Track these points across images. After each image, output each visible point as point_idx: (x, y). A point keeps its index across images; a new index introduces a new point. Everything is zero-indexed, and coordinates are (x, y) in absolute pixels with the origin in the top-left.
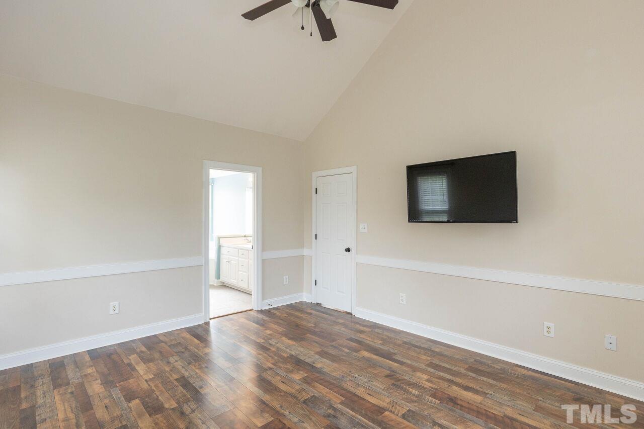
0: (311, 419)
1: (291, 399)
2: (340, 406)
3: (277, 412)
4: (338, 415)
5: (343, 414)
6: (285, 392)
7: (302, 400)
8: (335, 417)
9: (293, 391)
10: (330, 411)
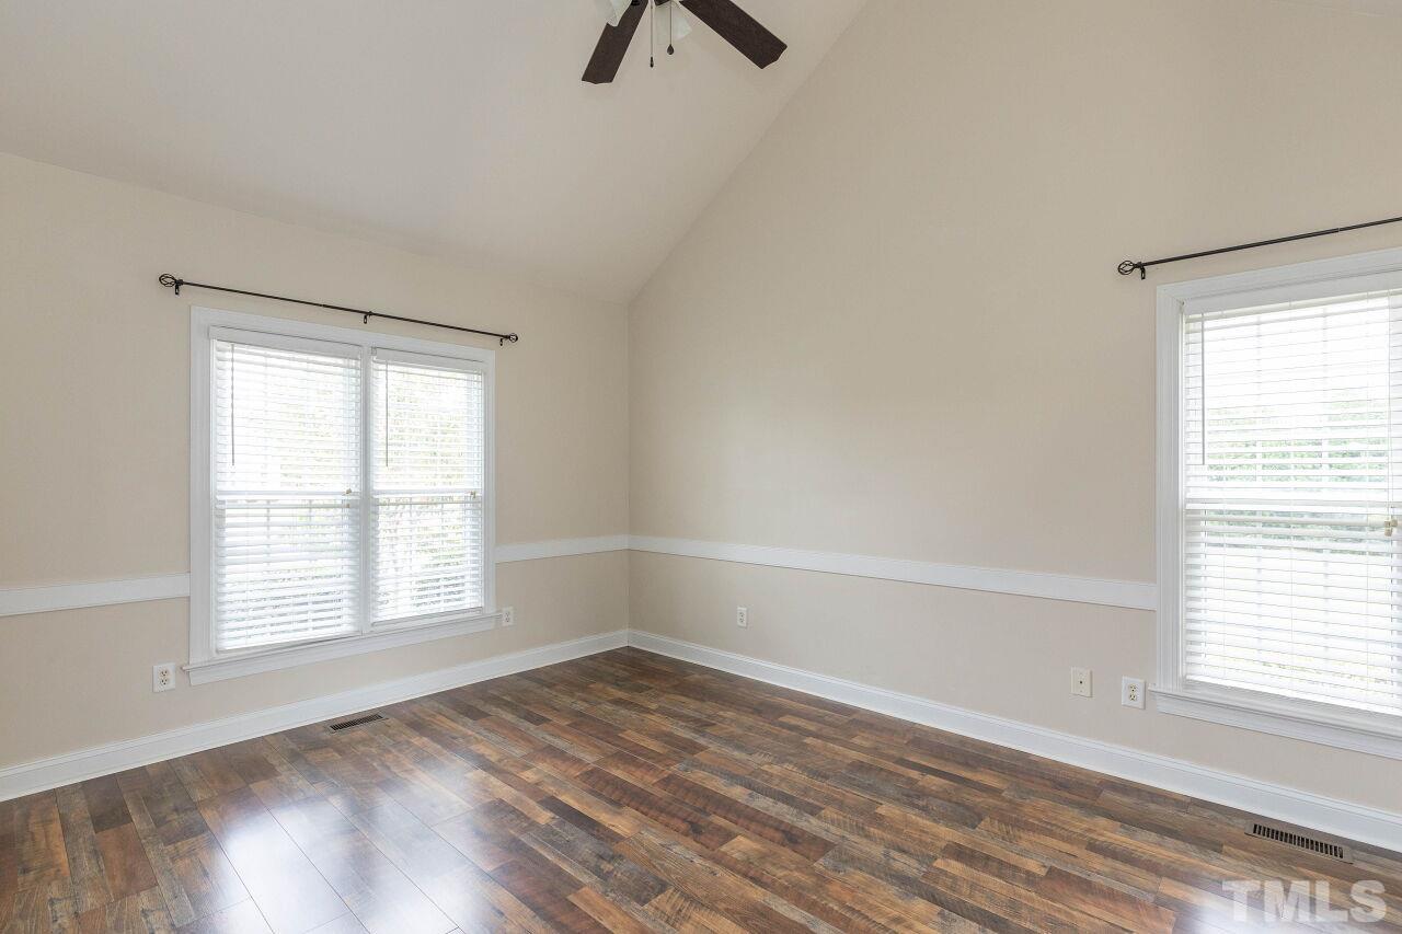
0: (648, 851)
1: (697, 892)
2: (584, 878)
3: (717, 861)
4: (593, 861)
5: (583, 863)
6: (718, 911)
7: (671, 891)
8: (601, 857)
9: (696, 916)
10: (607, 867)
